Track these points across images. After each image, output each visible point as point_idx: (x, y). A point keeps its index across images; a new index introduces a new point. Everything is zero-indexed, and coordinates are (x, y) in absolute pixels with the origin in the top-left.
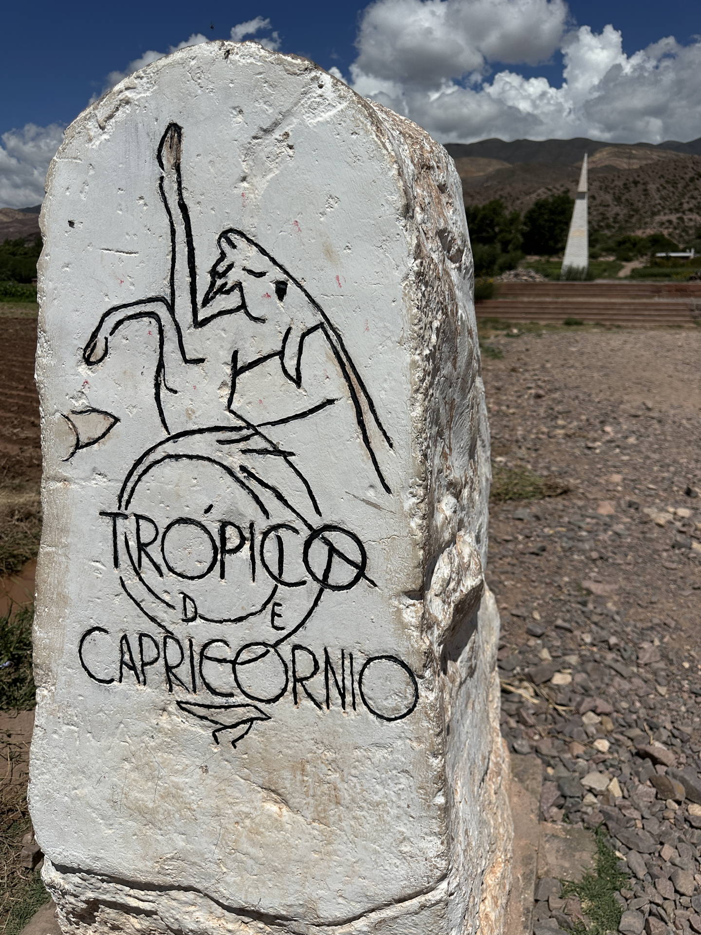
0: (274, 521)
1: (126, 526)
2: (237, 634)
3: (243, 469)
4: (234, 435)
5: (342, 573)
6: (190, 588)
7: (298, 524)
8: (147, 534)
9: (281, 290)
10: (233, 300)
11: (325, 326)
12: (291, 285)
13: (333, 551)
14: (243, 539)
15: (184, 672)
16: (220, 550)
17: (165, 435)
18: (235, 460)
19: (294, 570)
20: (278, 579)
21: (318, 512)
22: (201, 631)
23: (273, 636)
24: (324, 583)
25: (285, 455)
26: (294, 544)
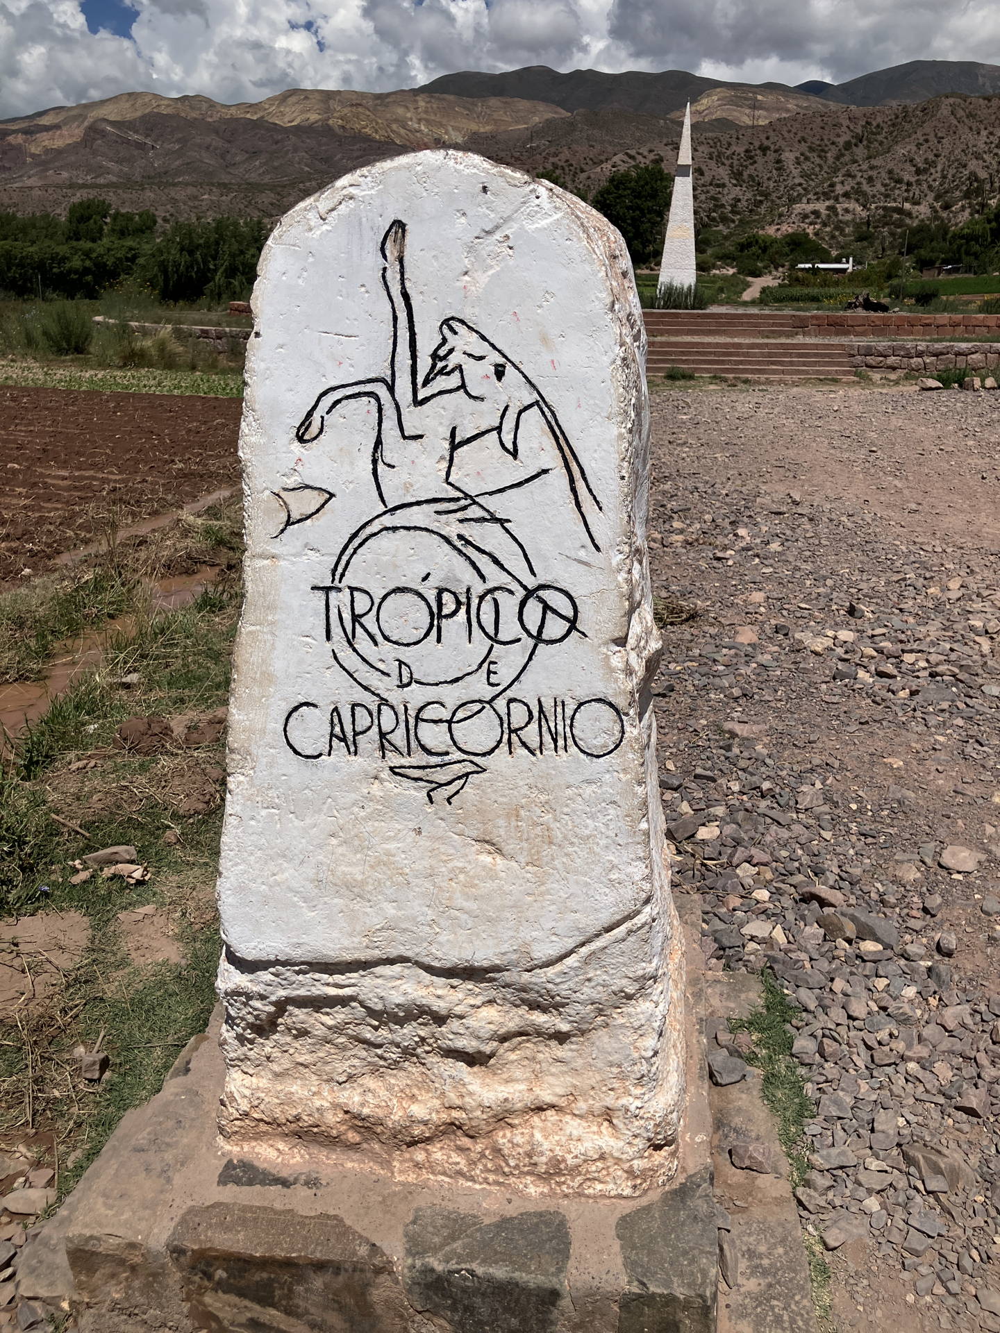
0: (490, 585)
1: (340, 600)
2: (453, 696)
3: (460, 537)
4: (452, 506)
5: (555, 627)
6: (406, 654)
7: (514, 586)
8: (362, 604)
9: (500, 373)
10: (454, 380)
11: (541, 403)
12: (509, 367)
13: (547, 608)
14: (459, 603)
15: (398, 738)
16: (437, 616)
17: (382, 509)
18: (452, 530)
19: (510, 629)
20: (494, 639)
21: (533, 573)
22: (416, 695)
23: (489, 693)
24: (539, 638)
25: (501, 522)
26: (509, 604)
